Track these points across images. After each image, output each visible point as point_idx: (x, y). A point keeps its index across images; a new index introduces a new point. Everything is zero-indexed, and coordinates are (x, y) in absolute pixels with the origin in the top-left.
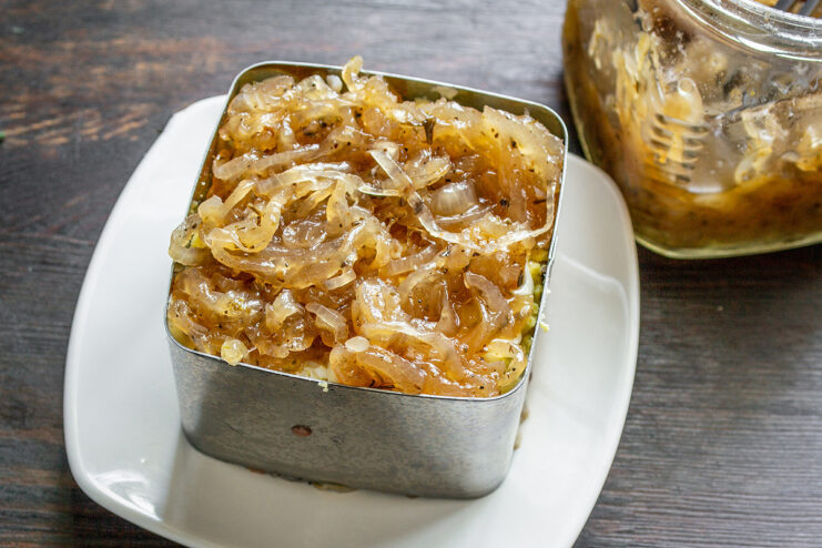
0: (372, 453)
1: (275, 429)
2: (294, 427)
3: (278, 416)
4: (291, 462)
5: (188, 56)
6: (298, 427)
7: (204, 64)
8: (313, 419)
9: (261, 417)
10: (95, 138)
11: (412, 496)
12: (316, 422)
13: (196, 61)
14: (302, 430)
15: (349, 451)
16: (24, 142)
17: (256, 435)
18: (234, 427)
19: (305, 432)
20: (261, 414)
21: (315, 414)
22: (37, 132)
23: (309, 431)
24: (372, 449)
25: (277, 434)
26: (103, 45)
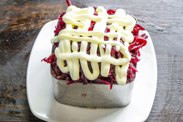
0: (100, 99)
1: (78, 96)
2: (82, 95)
3: (78, 92)
4: (81, 103)
5: (55, 9)
6: (83, 95)
7: (58, 11)
8: (87, 92)
9: (74, 93)
10: (33, 28)
11: (110, 108)
12: (88, 93)
13: (57, 10)
14: (84, 95)
15: (95, 99)
16: (16, 29)
17: (73, 97)
18: (68, 96)
19: (85, 96)
20: (75, 92)
21: (87, 91)
22: (19, 27)
23: (86, 95)
24: (101, 98)
25: (78, 97)
26: (35, 7)
